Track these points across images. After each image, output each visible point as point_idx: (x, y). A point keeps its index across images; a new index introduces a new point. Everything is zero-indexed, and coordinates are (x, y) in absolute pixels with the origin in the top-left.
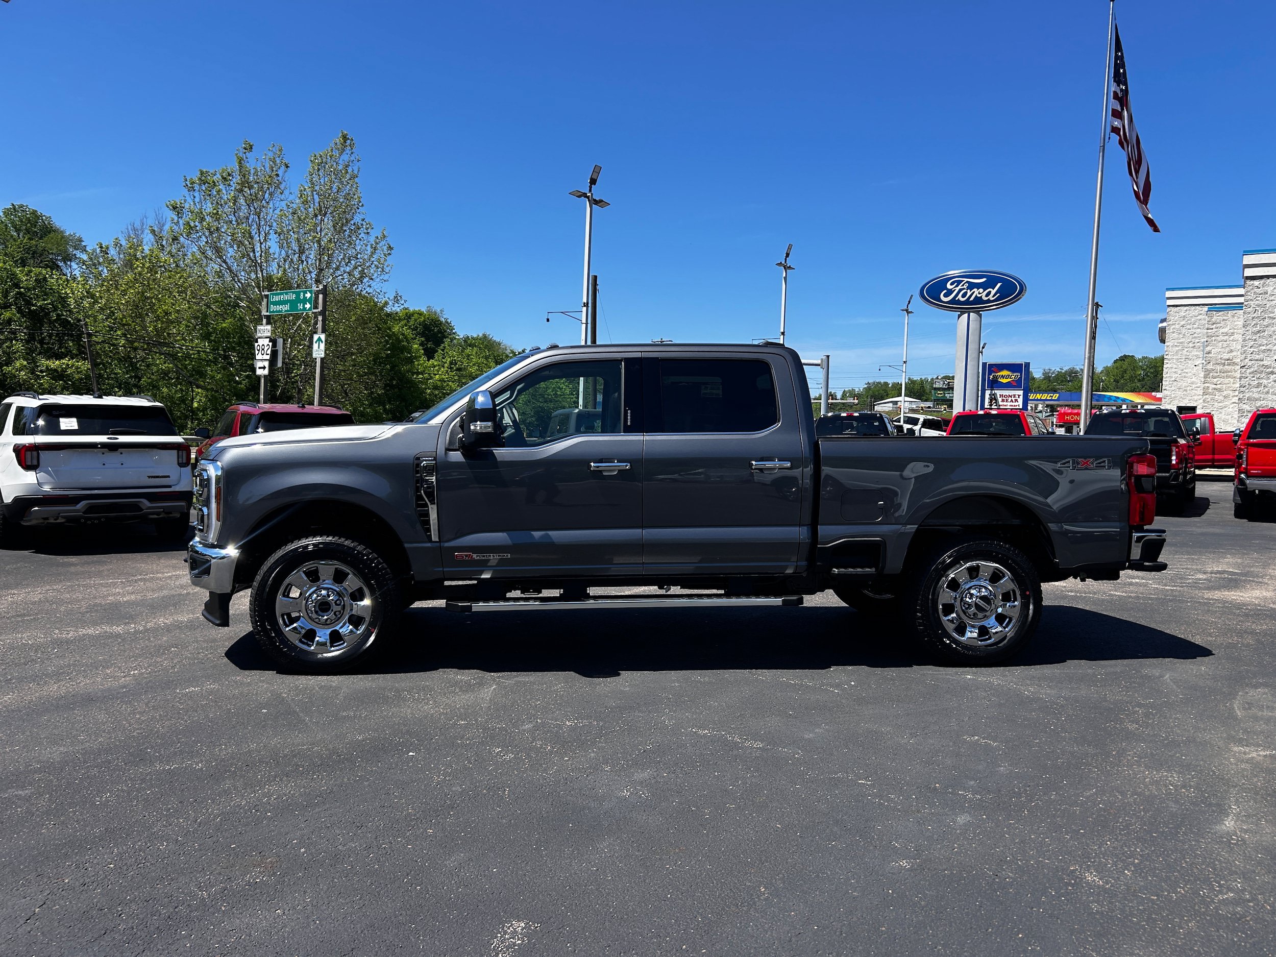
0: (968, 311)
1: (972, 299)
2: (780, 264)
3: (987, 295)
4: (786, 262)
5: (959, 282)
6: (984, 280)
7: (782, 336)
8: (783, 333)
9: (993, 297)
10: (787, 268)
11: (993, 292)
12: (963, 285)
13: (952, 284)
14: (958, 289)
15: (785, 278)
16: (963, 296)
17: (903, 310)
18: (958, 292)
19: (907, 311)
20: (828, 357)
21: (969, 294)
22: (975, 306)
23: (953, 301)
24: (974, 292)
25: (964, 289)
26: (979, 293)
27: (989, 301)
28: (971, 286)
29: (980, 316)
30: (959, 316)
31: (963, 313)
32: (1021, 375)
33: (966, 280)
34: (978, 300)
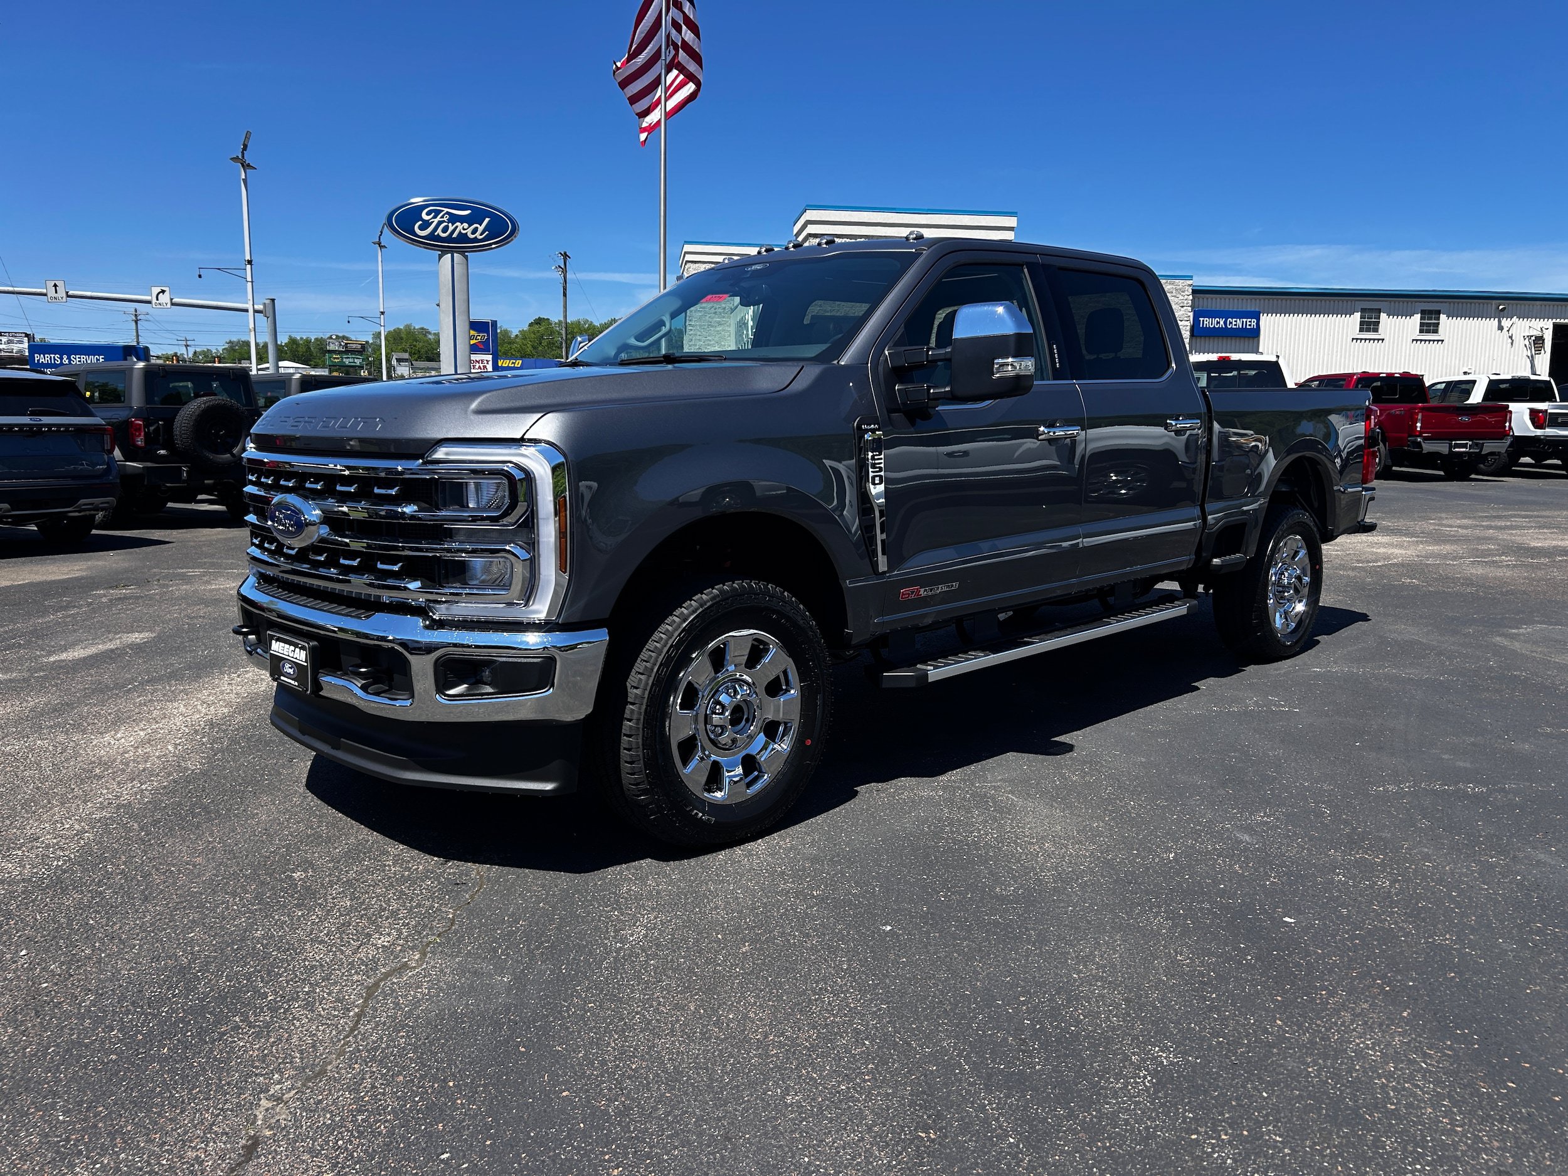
0: (451, 251)
1: (455, 235)
2: (235, 159)
3: (475, 231)
4: (243, 157)
5: (437, 213)
6: (469, 212)
7: (249, 267)
8: (250, 262)
9: (481, 235)
10: (246, 166)
11: (481, 228)
12: (442, 217)
13: (428, 214)
14: (436, 221)
15: (245, 181)
16: (445, 230)
17: (374, 243)
18: (436, 223)
19: (379, 244)
20: (273, 300)
21: (451, 228)
22: (458, 245)
23: (432, 236)
24: (457, 227)
25: (444, 221)
26: (464, 229)
27: (476, 240)
28: (454, 219)
29: (466, 258)
30: (440, 257)
31: (444, 253)
32: (488, 335)
33: (446, 210)
34: (463, 238)
